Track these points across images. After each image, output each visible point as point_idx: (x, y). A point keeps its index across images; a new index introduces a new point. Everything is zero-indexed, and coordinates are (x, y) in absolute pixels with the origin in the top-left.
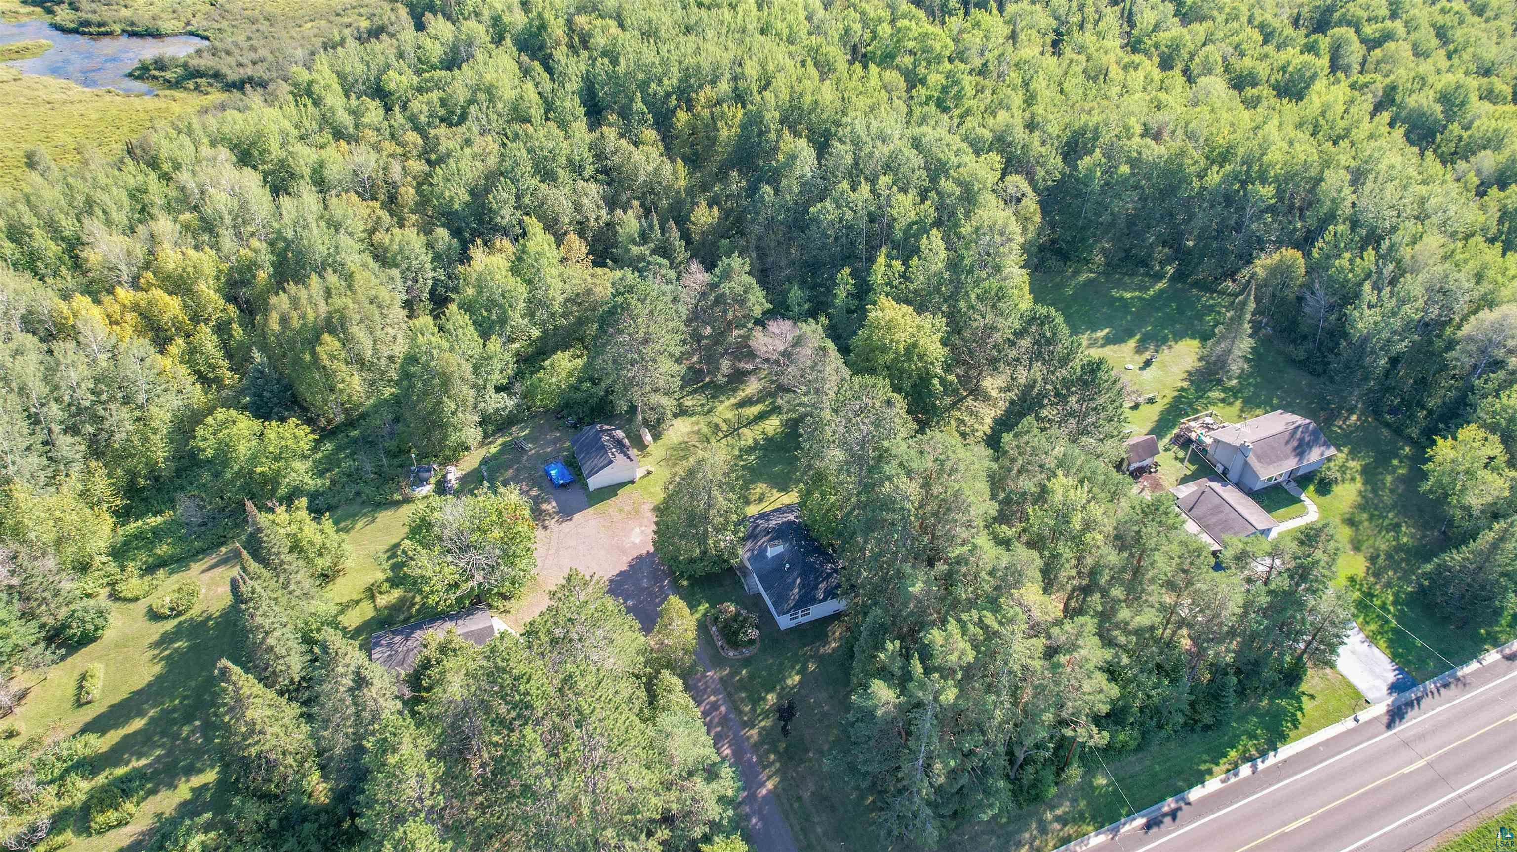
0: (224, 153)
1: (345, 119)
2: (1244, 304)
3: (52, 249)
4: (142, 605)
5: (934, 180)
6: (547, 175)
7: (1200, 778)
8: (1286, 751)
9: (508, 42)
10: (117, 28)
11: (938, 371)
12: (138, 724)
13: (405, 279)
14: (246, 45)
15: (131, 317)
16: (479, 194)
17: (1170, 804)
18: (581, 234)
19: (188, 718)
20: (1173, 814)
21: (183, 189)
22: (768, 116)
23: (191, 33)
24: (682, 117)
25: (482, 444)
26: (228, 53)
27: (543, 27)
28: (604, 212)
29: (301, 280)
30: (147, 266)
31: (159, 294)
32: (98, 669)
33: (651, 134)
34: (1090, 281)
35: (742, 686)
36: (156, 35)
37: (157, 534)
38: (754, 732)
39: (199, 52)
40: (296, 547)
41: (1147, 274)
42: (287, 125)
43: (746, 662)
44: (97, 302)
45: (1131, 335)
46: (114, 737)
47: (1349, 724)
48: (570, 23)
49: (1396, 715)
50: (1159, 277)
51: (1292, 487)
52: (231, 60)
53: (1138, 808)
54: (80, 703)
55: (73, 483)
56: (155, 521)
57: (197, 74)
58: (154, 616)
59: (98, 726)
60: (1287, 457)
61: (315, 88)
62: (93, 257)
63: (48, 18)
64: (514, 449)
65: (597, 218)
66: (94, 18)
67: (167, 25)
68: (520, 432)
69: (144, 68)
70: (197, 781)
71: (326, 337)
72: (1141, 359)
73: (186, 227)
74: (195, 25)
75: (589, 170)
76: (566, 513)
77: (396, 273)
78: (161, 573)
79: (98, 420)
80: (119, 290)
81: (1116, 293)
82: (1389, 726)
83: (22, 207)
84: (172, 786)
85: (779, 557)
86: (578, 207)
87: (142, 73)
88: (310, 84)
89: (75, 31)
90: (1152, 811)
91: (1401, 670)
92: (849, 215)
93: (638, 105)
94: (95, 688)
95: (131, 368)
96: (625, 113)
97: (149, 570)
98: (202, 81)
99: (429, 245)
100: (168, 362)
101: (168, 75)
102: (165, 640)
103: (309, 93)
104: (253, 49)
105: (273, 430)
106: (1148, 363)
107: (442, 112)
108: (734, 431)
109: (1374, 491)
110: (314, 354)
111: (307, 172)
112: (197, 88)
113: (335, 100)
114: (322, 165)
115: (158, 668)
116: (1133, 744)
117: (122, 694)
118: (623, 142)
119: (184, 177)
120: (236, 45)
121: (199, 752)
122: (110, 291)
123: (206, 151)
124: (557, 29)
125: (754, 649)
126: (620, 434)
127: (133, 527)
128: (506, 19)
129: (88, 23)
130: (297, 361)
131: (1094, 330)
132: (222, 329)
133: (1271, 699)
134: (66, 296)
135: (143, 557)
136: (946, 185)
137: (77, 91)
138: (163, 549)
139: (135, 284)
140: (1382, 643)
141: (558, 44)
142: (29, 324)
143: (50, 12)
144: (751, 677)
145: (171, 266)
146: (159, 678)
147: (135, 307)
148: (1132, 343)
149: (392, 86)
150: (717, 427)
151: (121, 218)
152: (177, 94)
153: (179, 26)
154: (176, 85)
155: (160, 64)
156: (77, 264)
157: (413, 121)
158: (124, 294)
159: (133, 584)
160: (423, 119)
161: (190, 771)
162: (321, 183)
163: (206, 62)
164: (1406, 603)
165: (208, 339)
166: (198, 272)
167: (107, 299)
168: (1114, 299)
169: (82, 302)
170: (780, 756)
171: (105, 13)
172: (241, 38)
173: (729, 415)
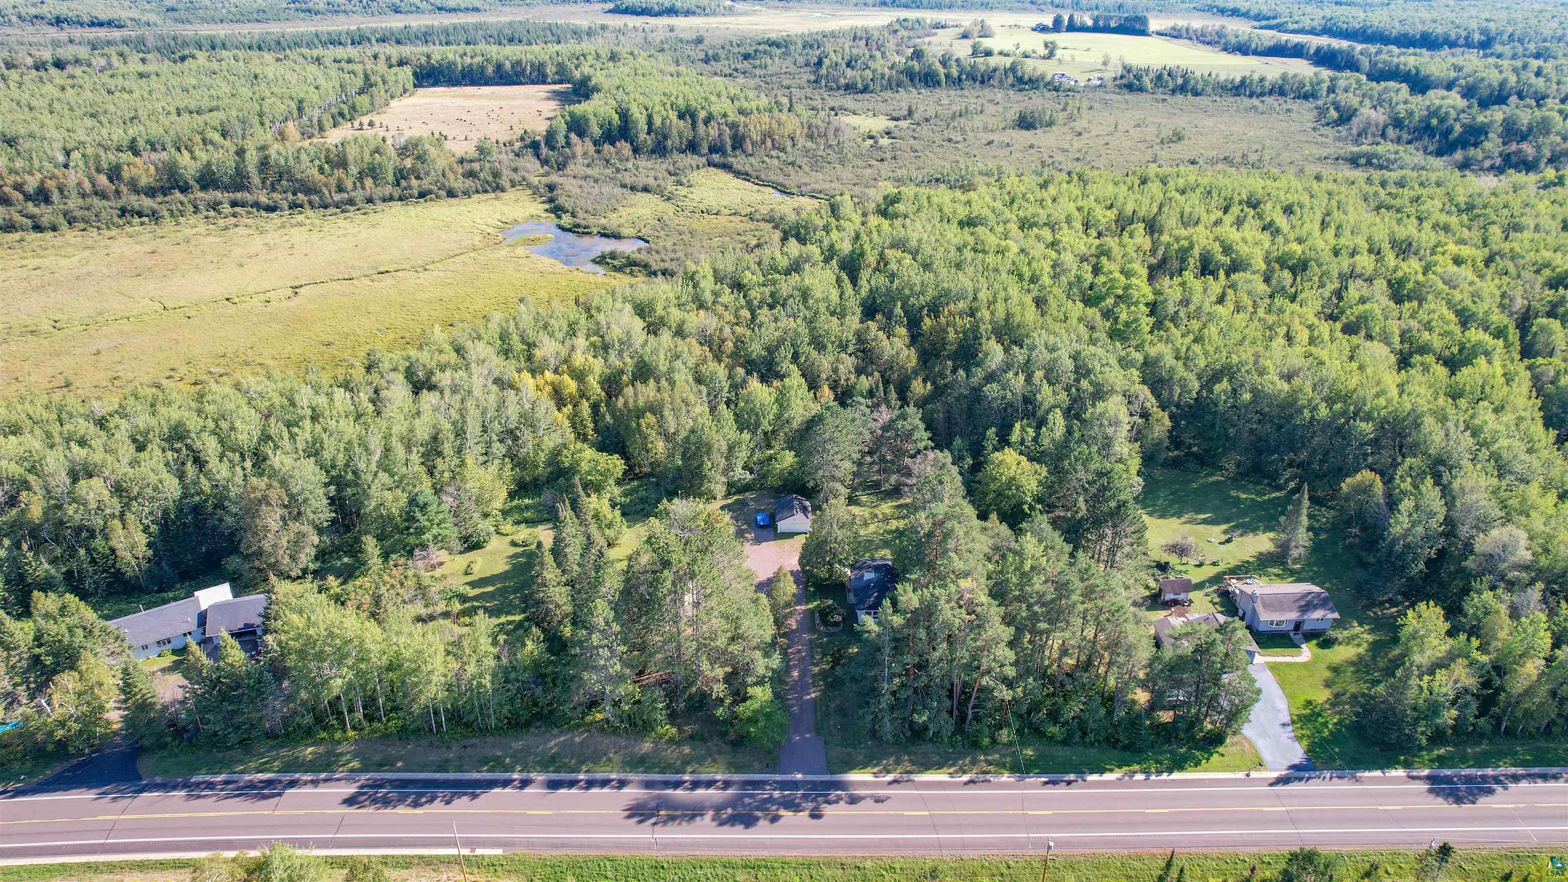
0: (628, 307)
1: (708, 297)
2: (1299, 501)
3: (518, 346)
4: (509, 538)
5: (1077, 380)
6: (820, 347)
7: (1102, 771)
8: (1176, 775)
9: (834, 262)
10: (595, 231)
11: (1029, 499)
12: (490, 589)
13: (709, 394)
14: (670, 248)
15: (549, 389)
16: (771, 350)
17: (1072, 777)
18: (833, 388)
19: (515, 592)
20: (1069, 783)
21: (598, 323)
22: (983, 327)
23: (639, 238)
24: (927, 323)
25: (726, 497)
26: (658, 252)
27: (862, 254)
28: (853, 377)
29: (645, 382)
30: (566, 361)
31: (566, 377)
32: (480, 560)
33: (902, 331)
34: (1218, 482)
35: (821, 646)
36: (617, 236)
37: (527, 507)
38: (817, 669)
39: (639, 250)
40: (596, 516)
41: (1269, 485)
42: (671, 295)
43: (829, 635)
44: (534, 377)
45: (1227, 521)
46: (477, 591)
47: (1241, 775)
48: (882, 254)
49: (1284, 780)
50: (1279, 488)
51: (1296, 638)
52: (657, 257)
53: (1043, 772)
54: (466, 573)
55: (494, 468)
56: (527, 501)
57: (633, 263)
58: (514, 544)
59: (473, 585)
60: (1291, 610)
61: (697, 277)
62: (538, 353)
63: (556, 221)
64: (743, 503)
65: (848, 380)
66: (583, 223)
67: (625, 231)
68: (749, 495)
69: (603, 257)
70: (510, 618)
71: (648, 414)
72: (1224, 537)
73: (593, 345)
74: (644, 232)
75: (851, 349)
76: (758, 541)
77: (703, 388)
78: (523, 526)
79: (516, 439)
80: (547, 373)
81: (1233, 493)
82: (1271, 785)
83: (512, 323)
84: (498, 617)
85: (870, 581)
86: (835, 370)
87: (600, 260)
88: (694, 273)
89: (570, 230)
90: (1055, 777)
91: (1308, 760)
92: (1009, 394)
93: (898, 310)
94: (476, 568)
95: (540, 413)
96: (889, 316)
97: (518, 523)
98: (635, 269)
99: (730, 377)
100: (560, 416)
101: (616, 263)
102: (515, 556)
103: (692, 278)
104: (674, 251)
105: (603, 457)
106: (1229, 541)
107: (770, 301)
108: (886, 520)
109: (1374, 658)
110: (639, 425)
111: (674, 325)
112: (631, 273)
113: (707, 285)
114: (683, 322)
115: (507, 568)
116: (1060, 737)
117: (488, 574)
118: (880, 333)
119: (601, 317)
120: (664, 247)
121: (515, 607)
122: (542, 373)
123: (618, 305)
124: (871, 258)
125: (836, 629)
126: (807, 503)
127: (516, 502)
128: (837, 247)
129: (578, 226)
130: (628, 427)
131: (1198, 513)
132: (595, 407)
133: (1190, 749)
134: (519, 371)
135: (517, 517)
136: (1084, 384)
137: (559, 267)
138: (528, 515)
139: (556, 371)
140: (1305, 742)
141: (869, 266)
142: (497, 381)
143: (559, 217)
144: (829, 643)
145: (577, 364)
146: (507, 572)
147: (552, 384)
148: (1224, 527)
149: (745, 281)
150: (876, 516)
151: (560, 336)
152: (617, 275)
153: (632, 232)
154: (617, 269)
155: (613, 256)
156: (529, 358)
157: (749, 304)
158: (549, 375)
159: (507, 528)
160: (755, 302)
161: (508, 613)
162: (680, 333)
163: (643, 257)
164: (1347, 727)
165: (585, 408)
166: (591, 371)
167: (538, 377)
168: (1230, 497)
169: (526, 375)
170: (826, 684)
171: (591, 220)
172: (669, 244)
173: (888, 511)
